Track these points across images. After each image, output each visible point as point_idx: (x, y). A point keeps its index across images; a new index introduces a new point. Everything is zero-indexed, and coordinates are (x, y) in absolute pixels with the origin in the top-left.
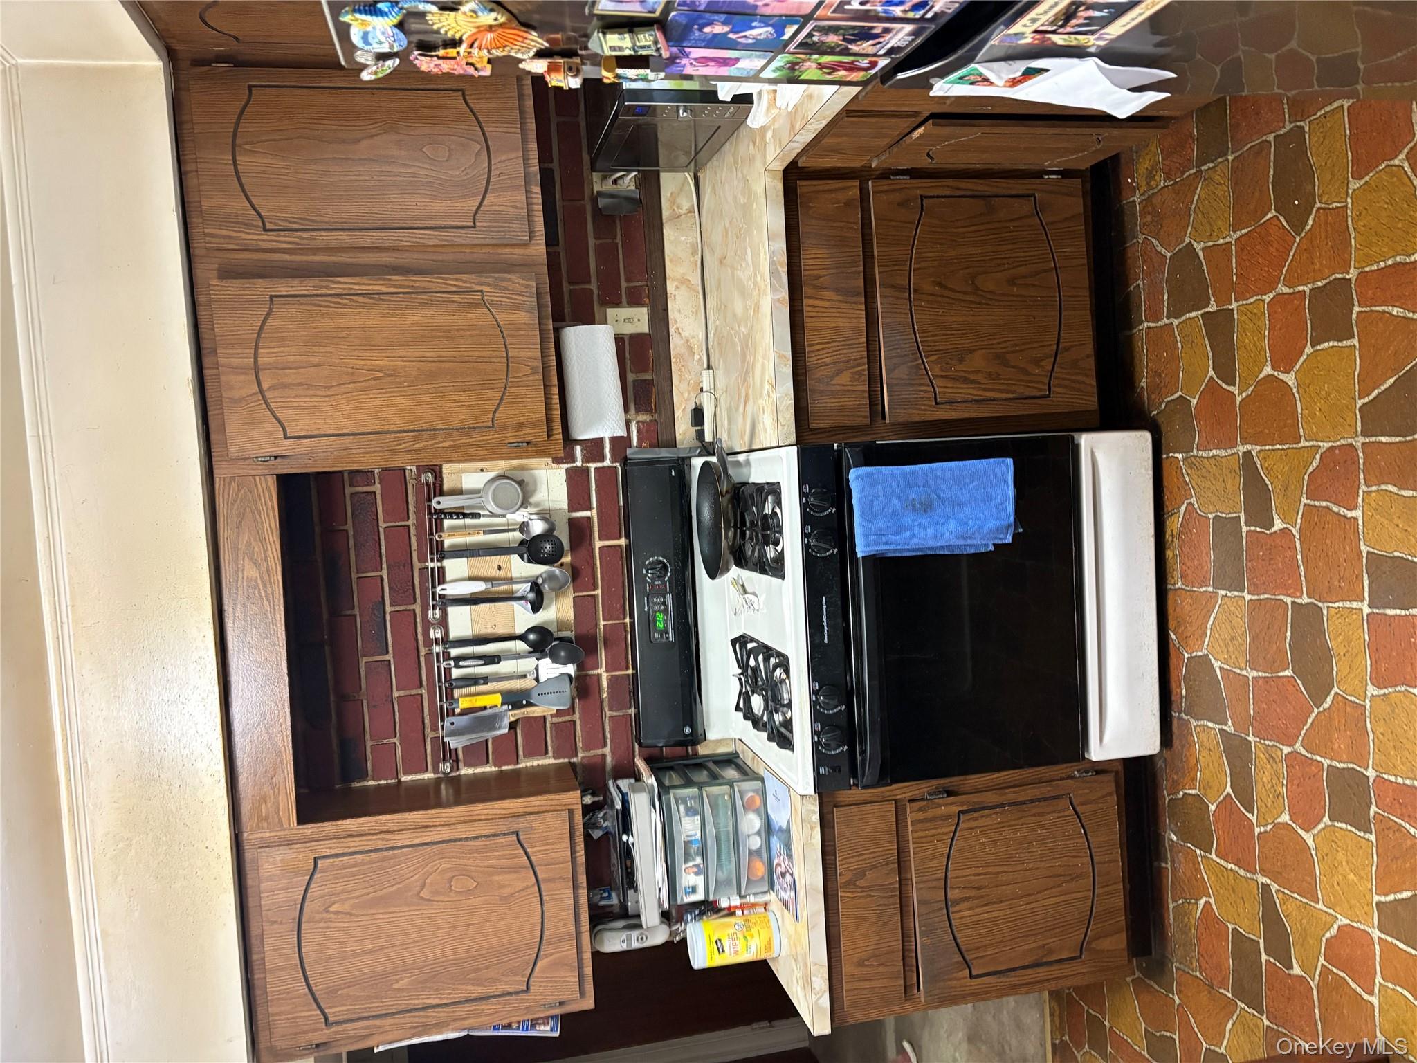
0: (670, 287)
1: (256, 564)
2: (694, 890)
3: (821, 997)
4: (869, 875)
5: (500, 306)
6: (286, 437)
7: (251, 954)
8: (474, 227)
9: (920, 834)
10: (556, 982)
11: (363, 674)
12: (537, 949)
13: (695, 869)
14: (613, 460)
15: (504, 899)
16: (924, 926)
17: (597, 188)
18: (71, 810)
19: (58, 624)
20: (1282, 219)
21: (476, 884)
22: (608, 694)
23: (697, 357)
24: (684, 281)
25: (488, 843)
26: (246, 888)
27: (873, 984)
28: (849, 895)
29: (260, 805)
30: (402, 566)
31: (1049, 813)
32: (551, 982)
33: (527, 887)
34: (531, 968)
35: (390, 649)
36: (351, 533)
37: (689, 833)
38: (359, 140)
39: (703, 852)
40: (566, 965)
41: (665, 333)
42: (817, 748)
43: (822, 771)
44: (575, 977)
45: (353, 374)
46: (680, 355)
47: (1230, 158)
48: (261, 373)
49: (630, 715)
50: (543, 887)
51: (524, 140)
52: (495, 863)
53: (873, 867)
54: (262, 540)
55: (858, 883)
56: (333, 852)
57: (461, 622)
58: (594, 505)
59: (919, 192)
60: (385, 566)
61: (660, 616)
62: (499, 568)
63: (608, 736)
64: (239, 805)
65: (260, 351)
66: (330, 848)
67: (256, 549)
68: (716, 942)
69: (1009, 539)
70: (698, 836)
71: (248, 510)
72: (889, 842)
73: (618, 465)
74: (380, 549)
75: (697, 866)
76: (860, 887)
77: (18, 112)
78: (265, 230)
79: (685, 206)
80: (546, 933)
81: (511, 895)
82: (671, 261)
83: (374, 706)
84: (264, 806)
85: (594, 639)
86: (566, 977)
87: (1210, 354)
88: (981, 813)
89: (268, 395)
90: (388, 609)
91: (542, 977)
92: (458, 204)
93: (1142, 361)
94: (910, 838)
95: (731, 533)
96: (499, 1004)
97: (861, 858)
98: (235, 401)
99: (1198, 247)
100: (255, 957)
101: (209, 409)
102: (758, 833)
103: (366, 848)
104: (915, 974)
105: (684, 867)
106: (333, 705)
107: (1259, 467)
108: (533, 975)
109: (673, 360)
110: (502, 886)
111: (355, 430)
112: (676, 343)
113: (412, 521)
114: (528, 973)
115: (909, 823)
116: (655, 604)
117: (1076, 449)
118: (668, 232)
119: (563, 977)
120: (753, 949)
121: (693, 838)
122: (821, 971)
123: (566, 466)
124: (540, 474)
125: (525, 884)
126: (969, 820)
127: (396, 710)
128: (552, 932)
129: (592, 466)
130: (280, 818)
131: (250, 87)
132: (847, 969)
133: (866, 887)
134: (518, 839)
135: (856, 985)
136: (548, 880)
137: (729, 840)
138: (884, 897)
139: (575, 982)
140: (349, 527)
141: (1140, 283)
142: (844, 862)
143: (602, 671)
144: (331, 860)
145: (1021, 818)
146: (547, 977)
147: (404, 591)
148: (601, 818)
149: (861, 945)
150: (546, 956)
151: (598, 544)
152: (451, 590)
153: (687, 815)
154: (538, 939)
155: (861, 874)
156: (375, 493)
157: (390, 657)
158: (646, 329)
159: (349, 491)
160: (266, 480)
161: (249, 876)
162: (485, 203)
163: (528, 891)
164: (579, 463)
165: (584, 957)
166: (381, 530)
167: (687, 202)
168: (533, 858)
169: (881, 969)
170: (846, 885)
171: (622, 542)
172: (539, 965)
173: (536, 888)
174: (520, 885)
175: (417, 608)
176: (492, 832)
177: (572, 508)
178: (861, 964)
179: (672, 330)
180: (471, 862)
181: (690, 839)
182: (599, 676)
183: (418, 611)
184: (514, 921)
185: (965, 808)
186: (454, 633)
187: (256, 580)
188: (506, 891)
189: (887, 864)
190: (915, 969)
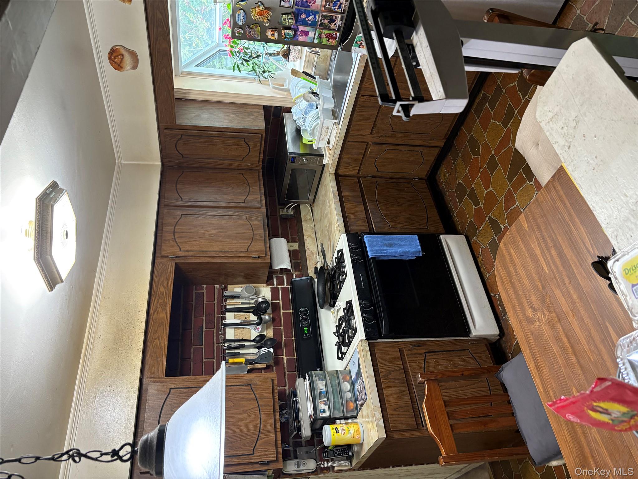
0: (305, 237)
1: (164, 287)
2: (324, 411)
3: (380, 421)
4: (393, 374)
5: (251, 220)
6: (180, 251)
7: (138, 429)
8: (244, 202)
9: (410, 359)
10: (266, 451)
11: (192, 352)
12: (258, 435)
13: (324, 403)
14: (287, 285)
15: (245, 412)
16: (419, 396)
17: (281, 213)
18: (84, 356)
19: (97, 296)
20: (475, 156)
21: (233, 404)
22: (287, 366)
23: (315, 256)
24: (309, 236)
25: (239, 388)
26: (141, 400)
27: (402, 419)
28: (385, 381)
29: (152, 368)
30: (210, 315)
31: (462, 356)
32: (264, 451)
33: (254, 408)
34: (255, 443)
35: (204, 344)
36: (194, 304)
37: (321, 388)
38: (212, 183)
39: (327, 396)
40: (270, 443)
41: (304, 249)
42: (365, 322)
43: (367, 330)
44: (274, 449)
45: (204, 235)
46: (309, 255)
47: (460, 155)
48: (175, 234)
49: (296, 374)
50: (261, 408)
51: (260, 185)
52: (242, 396)
53: (393, 371)
54: (167, 280)
55: (388, 376)
56: (178, 387)
57: (230, 334)
58: (281, 299)
59: (376, 181)
60: (204, 316)
61: (306, 329)
62: (246, 318)
63: (287, 382)
64: (144, 367)
65: (176, 228)
66: (177, 385)
67: (165, 283)
68: (335, 428)
69: (421, 255)
70: (325, 390)
71: (164, 271)
72: (399, 361)
73: (289, 287)
74: (203, 310)
75: (325, 401)
76: (389, 378)
77: (120, 172)
78: (182, 201)
79: (309, 218)
80: (262, 428)
81: (247, 410)
82: (305, 231)
83: (196, 363)
84: (153, 368)
85: (280, 343)
86: (270, 449)
87: (472, 203)
88: (434, 353)
89: (176, 239)
90: (204, 330)
91: (259, 448)
92: (240, 197)
93: (457, 223)
94: (407, 361)
95: (329, 285)
96: (241, 459)
97: (388, 367)
98: (166, 240)
99: (460, 181)
100: (139, 430)
101: (157, 244)
102: (349, 391)
103: (191, 386)
104: (420, 419)
105: (319, 401)
106: (179, 363)
107: (493, 218)
108: (256, 447)
109: (307, 256)
110: (244, 407)
111: (203, 250)
112: (307, 252)
113: (216, 302)
114: (254, 446)
115: (405, 355)
116: (303, 324)
117: (440, 240)
118: (303, 224)
119: (268, 449)
120: (352, 432)
121: (322, 390)
122: (378, 409)
123: (270, 286)
124: (262, 289)
125: (253, 406)
126: (430, 355)
127: (204, 366)
128: (264, 428)
129: (280, 287)
130: (158, 374)
131: (183, 171)
132: (389, 411)
133: (392, 378)
134: (251, 387)
135: (394, 419)
136: (262, 406)
137: (337, 392)
138: (400, 383)
139: (274, 452)
140: (193, 303)
141: (451, 204)
142: (381, 368)
143: (284, 357)
144: (176, 390)
145: (451, 357)
146: (262, 449)
147: (210, 323)
148: (285, 413)
149: (394, 402)
150: (262, 439)
151: (282, 311)
152: (228, 321)
153: (319, 380)
154: (258, 431)
155: (389, 373)
156: (204, 292)
157: (203, 347)
158: (298, 249)
159: (194, 291)
160: (172, 264)
161: (143, 395)
162: (248, 197)
163: (255, 409)
164: (275, 286)
165: (278, 443)
166: (205, 304)
167: (309, 216)
168: (257, 396)
169: (404, 413)
170: (384, 377)
171: (291, 311)
172: (258, 442)
173: (258, 408)
174: (252, 407)
175: (215, 330)
176: (241, 384)
177: (273, 299)
178: (395, 410)
179: (306, 248)
180: (231, 395)
181: (321, 390)
182: (283, 358)
183: (215, 331)
184: (248, 422)
185: (427, 351)
186: (228, 337)
187: (163, 293)
188: (246, 409)
189: (399, 370)
190: (420, 417)
